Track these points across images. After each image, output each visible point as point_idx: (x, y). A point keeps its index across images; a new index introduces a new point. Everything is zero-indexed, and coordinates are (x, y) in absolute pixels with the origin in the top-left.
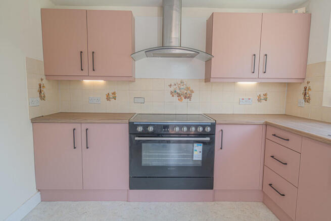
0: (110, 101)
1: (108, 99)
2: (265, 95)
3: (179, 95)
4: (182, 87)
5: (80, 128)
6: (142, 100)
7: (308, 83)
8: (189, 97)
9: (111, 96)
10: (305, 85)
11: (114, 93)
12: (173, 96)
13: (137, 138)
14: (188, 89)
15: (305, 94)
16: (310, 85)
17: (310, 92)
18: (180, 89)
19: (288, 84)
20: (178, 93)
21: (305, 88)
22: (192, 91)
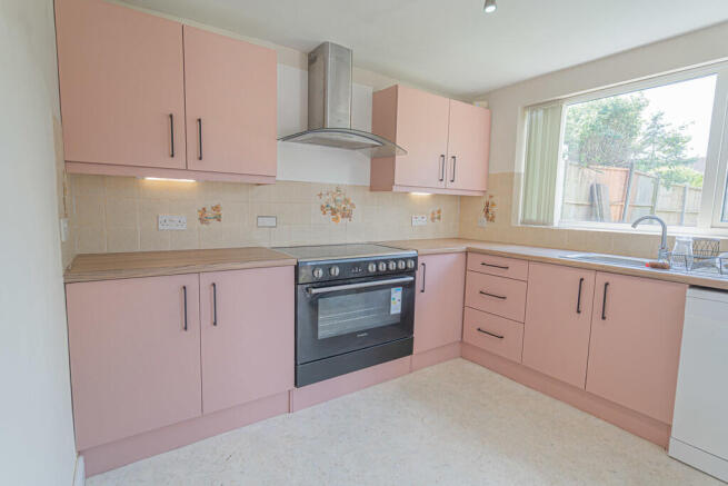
0: (208, 223)
1: (203, 220)
2: (439, 212)
3: (334, 212)
4: (338, 198)
5: (198, 284)
6: (271, 222)
7: (491, 197)
8: (349, 216)
9: (210, 214)
10: (487, 199)
11: (216, 208)
12: (325, 213)
13: (314, 291)
14: (346, 201)
15: (487, 211)
16: (493, 199)
17: (495, 209)
18: (335, 201)
19: (462, 197)
20: (332, 209)
21: (487, 205)
22: (352, 205)
